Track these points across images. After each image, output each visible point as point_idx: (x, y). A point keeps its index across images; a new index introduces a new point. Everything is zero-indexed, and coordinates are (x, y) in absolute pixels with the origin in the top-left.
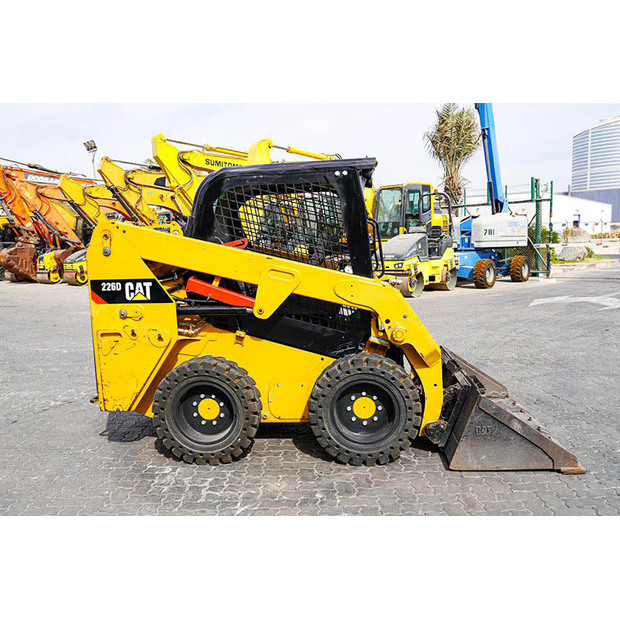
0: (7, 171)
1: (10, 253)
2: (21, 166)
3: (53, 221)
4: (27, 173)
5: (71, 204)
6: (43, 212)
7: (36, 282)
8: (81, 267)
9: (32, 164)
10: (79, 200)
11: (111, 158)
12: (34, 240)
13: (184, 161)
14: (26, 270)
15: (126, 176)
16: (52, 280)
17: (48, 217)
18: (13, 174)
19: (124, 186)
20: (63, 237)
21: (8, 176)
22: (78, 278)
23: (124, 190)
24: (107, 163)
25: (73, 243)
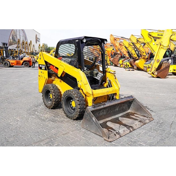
0: (115, 39)
1: (113, 59)
2: (119, 37)
3: (123, 51)
4: (120, 39)
5: (125, 47)
6: (120, 49)
7: (118, 67)
8: (126, 64)
9: (122, 37)
10: (127, 46)
11: (133, 35)
12: (119, 56)
13: (150, 35)
14: (116, 63)
15: (137, 40)
16: (121, 66)
17: (121, 50)
18: (117, 39)
19: (136, 42)
20: (124, 56)
21: (115, 40)
22: (126, 67)
23: (136, 43)
24: (132, 36)
25: (127, 57)
